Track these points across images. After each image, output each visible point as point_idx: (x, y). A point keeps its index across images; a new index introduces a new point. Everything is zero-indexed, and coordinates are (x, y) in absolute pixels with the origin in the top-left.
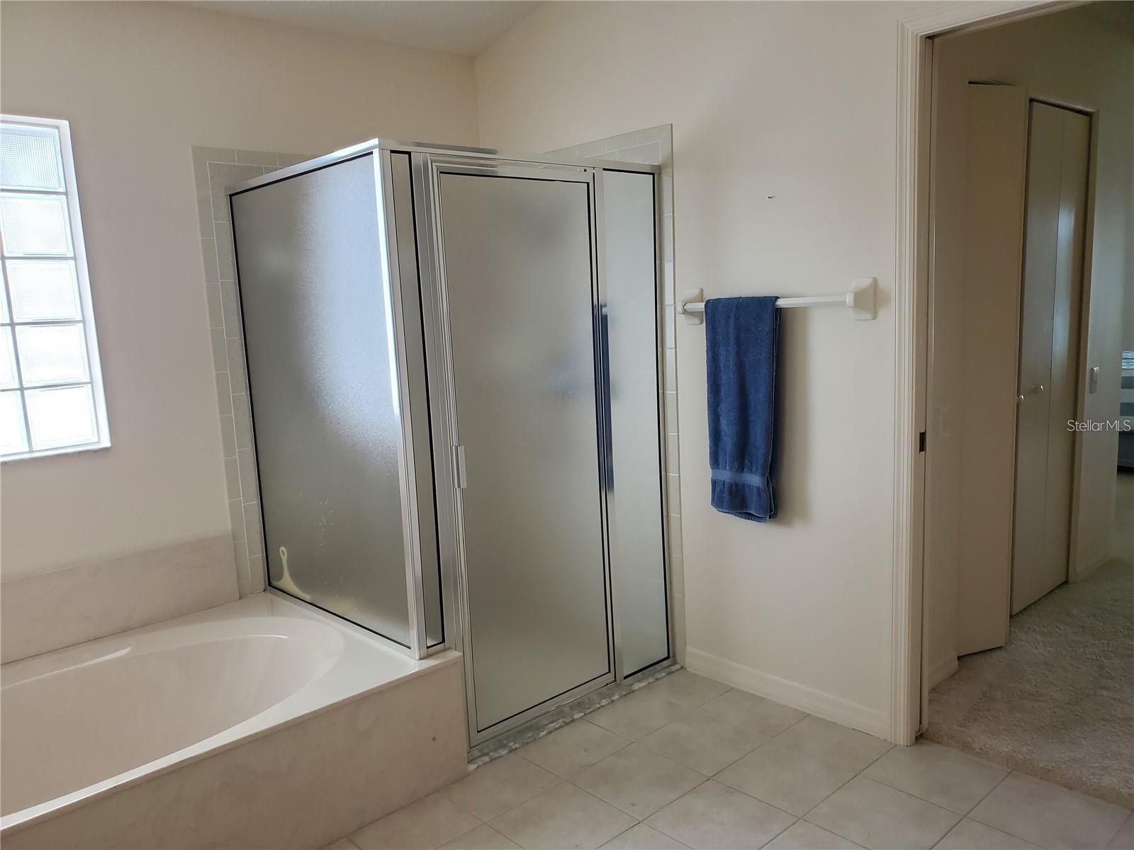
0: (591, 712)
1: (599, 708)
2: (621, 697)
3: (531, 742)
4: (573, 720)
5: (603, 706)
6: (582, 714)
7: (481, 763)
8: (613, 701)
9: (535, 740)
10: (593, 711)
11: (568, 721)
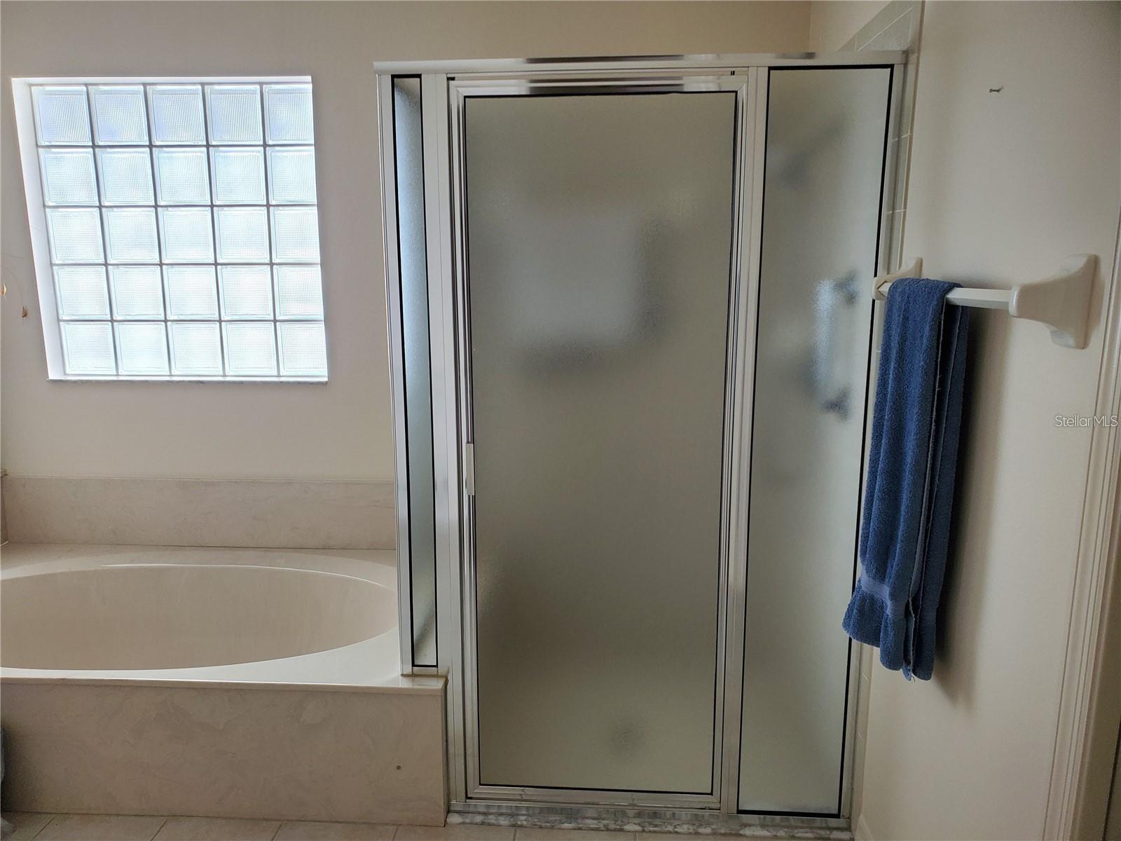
0: (655, 832)
1: (670, 832)
2: (714, 833)
3: (546, 828)
4: (622, 830)
5: (677, 832)
6: (639, 828)
7: (468, 821)
8: (697, 833)
9: (552, 827)
10: (660, 832)
11: (612, 826)
